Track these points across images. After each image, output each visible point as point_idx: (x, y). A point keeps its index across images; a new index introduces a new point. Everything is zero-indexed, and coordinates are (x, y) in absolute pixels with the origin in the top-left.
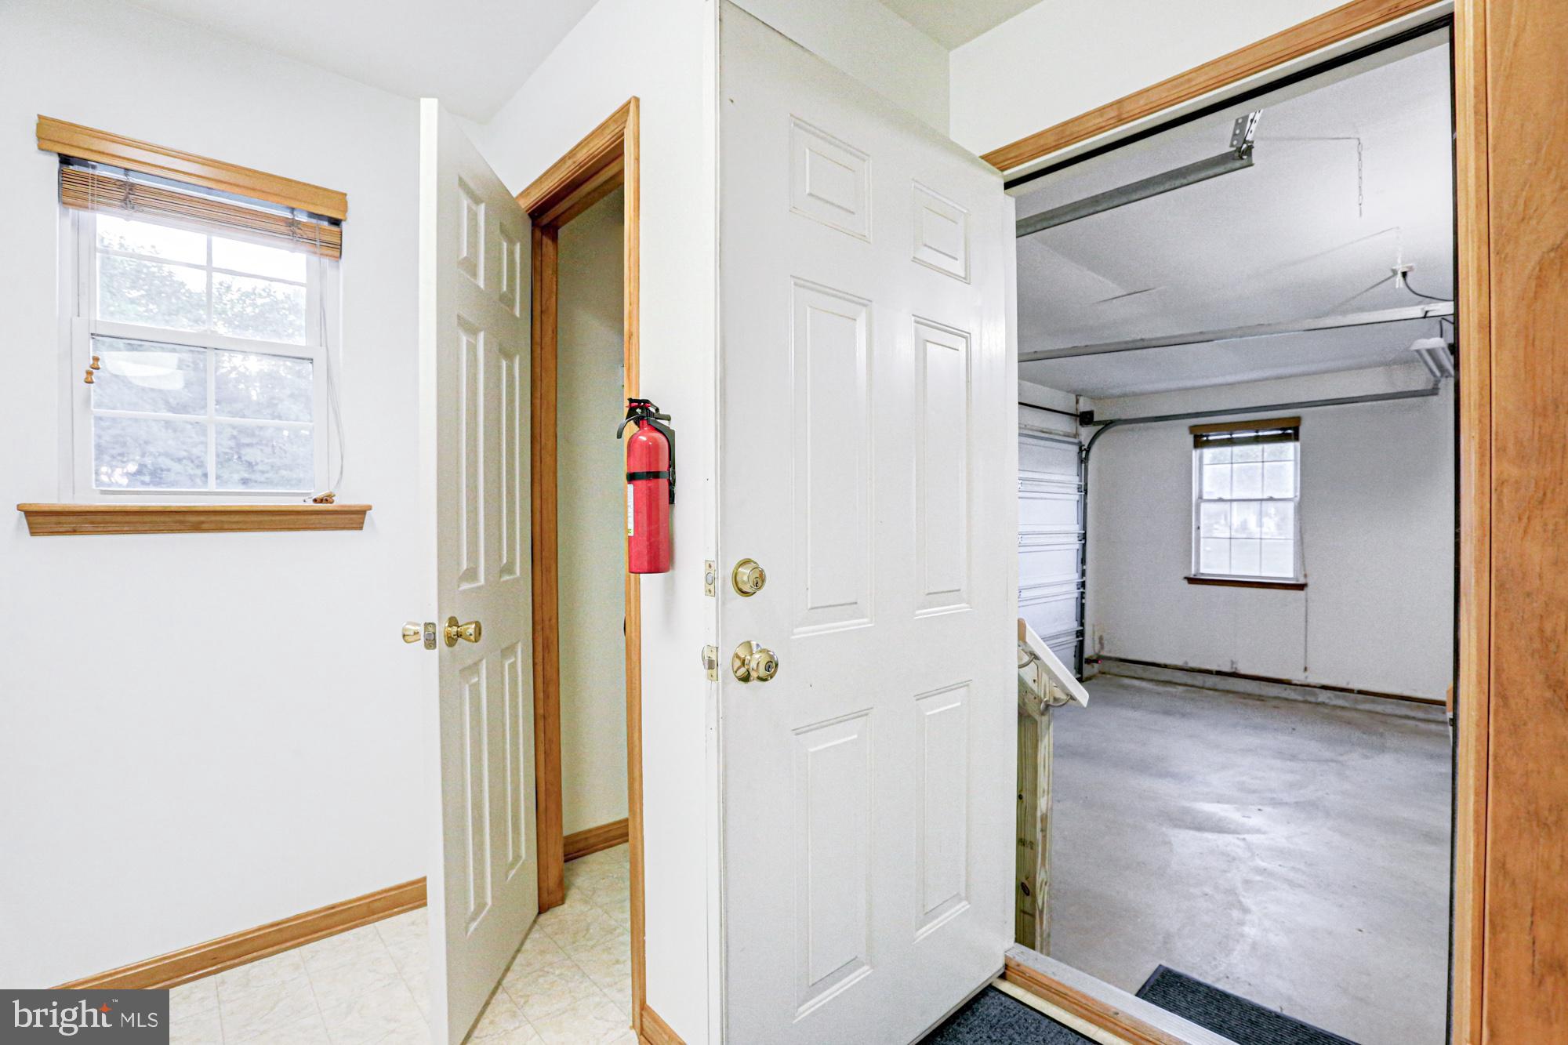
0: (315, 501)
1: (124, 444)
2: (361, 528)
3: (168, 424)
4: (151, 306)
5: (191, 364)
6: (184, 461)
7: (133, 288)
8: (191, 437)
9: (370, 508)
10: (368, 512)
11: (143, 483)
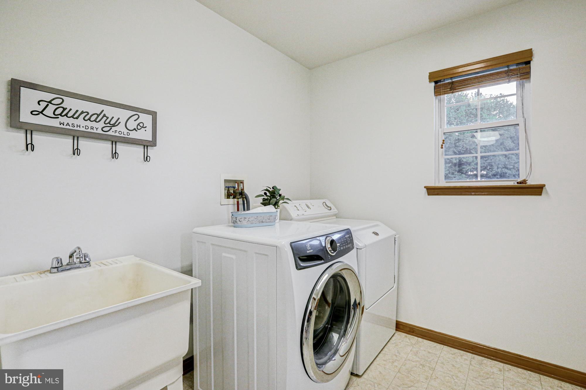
0: (518, 183)
1: (492, 166)
2: (541, 195)
3: (506, 156)
4: (501, 115)
5: (514, 133)
6: (512, 170)
7: (494, 111)
8: (514, 160)
9: (544, 185)
10: (544, 188)
11: (497, 178)
